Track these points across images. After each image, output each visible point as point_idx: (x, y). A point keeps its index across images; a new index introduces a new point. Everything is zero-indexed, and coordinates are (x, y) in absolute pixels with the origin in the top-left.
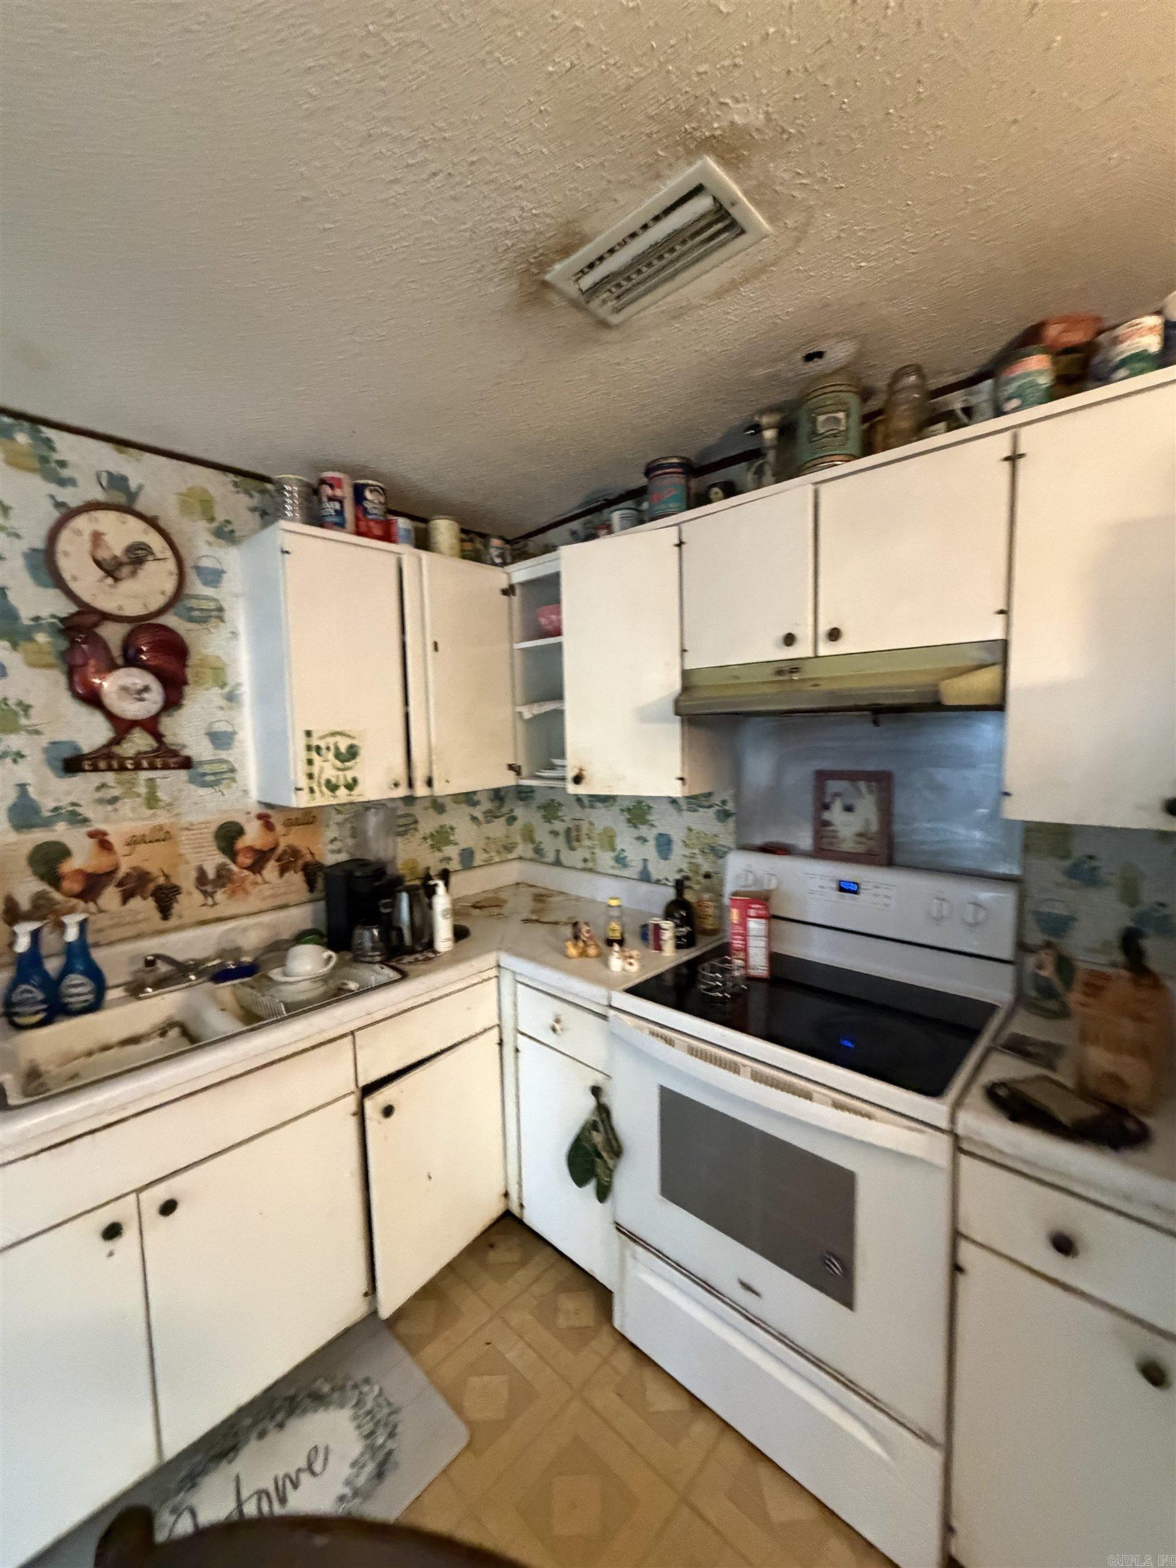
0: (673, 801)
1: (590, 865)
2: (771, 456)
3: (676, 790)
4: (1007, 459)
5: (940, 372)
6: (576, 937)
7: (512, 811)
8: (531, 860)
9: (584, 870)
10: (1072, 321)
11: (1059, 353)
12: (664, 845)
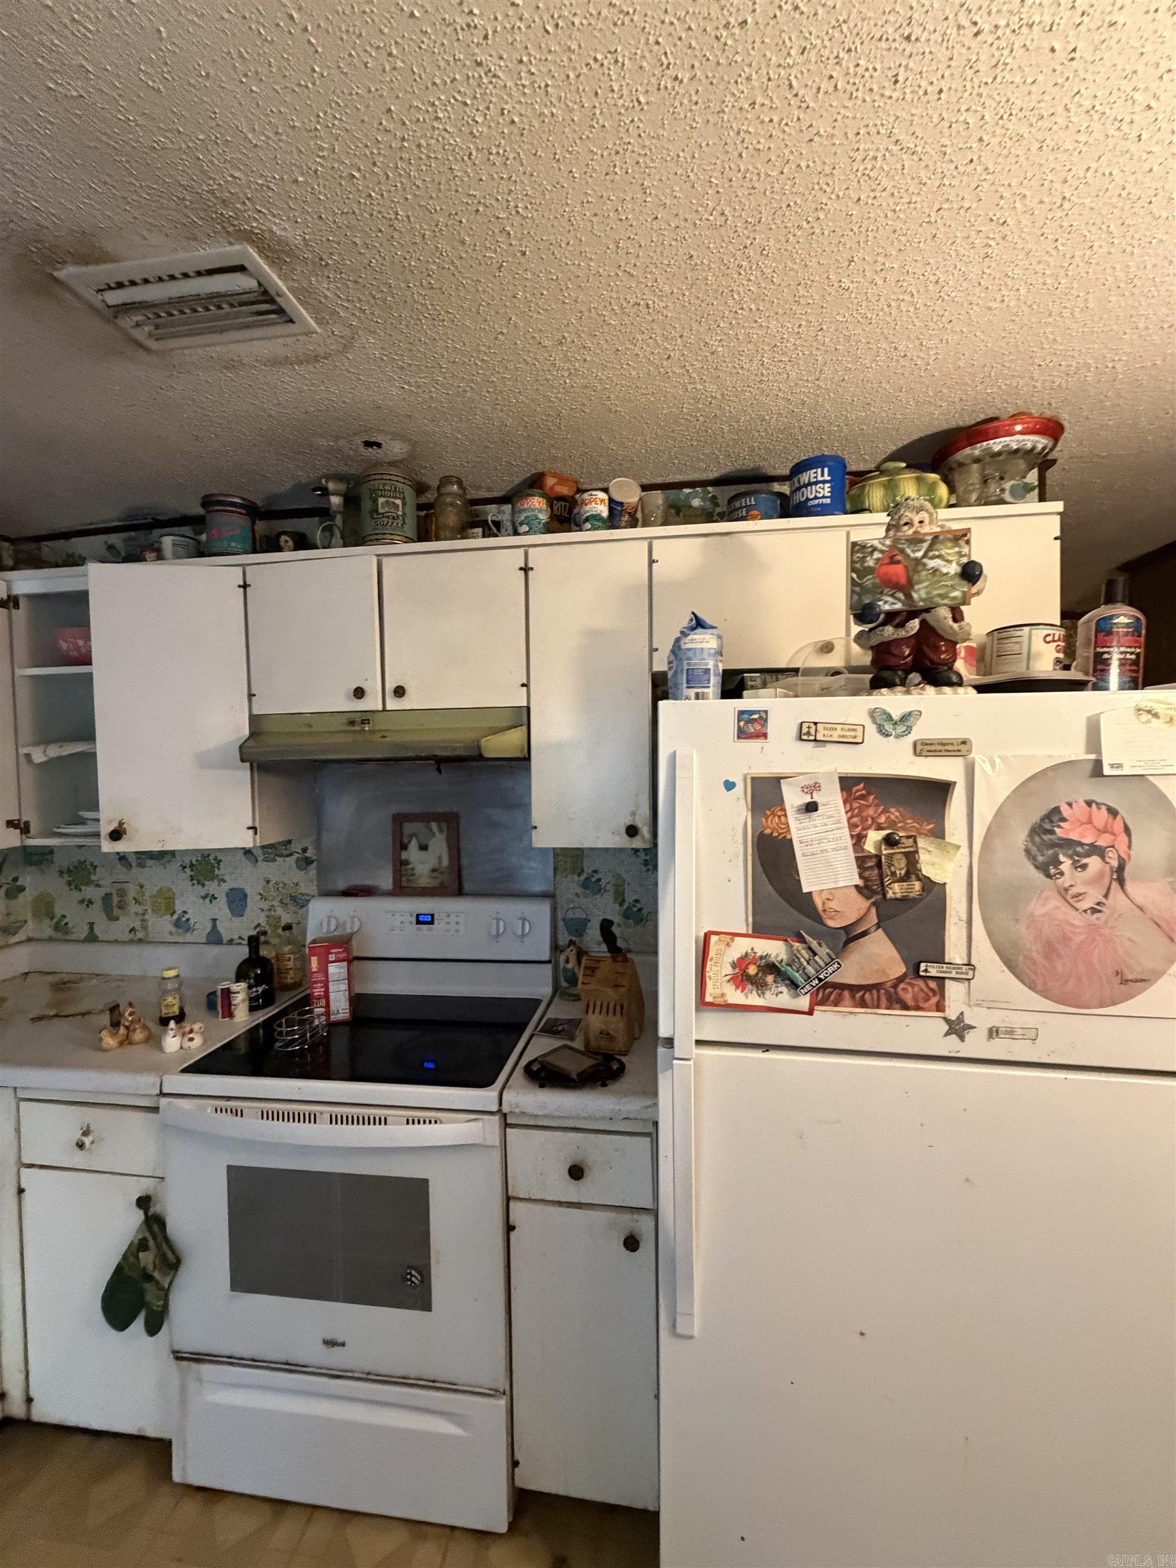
0: (247, 852)
1: (140, 935)
2: (339, 520)
3: (246, 840)
4: (521, 569)
5: (479, 488)
6: (115, 1024)
7: (16, 879)
8: (50, 939)
9: (131, 941)
10: (562, 480)
11: (553, 500)
12: (237, 900)
